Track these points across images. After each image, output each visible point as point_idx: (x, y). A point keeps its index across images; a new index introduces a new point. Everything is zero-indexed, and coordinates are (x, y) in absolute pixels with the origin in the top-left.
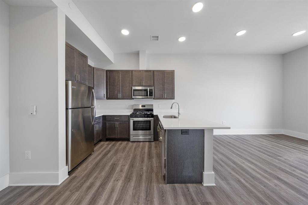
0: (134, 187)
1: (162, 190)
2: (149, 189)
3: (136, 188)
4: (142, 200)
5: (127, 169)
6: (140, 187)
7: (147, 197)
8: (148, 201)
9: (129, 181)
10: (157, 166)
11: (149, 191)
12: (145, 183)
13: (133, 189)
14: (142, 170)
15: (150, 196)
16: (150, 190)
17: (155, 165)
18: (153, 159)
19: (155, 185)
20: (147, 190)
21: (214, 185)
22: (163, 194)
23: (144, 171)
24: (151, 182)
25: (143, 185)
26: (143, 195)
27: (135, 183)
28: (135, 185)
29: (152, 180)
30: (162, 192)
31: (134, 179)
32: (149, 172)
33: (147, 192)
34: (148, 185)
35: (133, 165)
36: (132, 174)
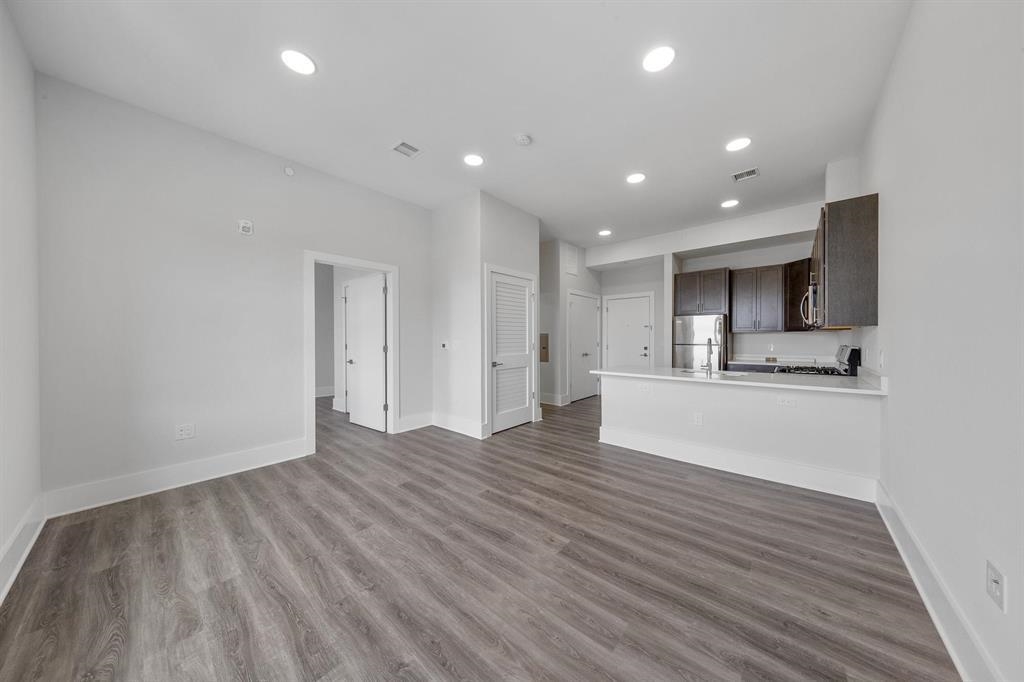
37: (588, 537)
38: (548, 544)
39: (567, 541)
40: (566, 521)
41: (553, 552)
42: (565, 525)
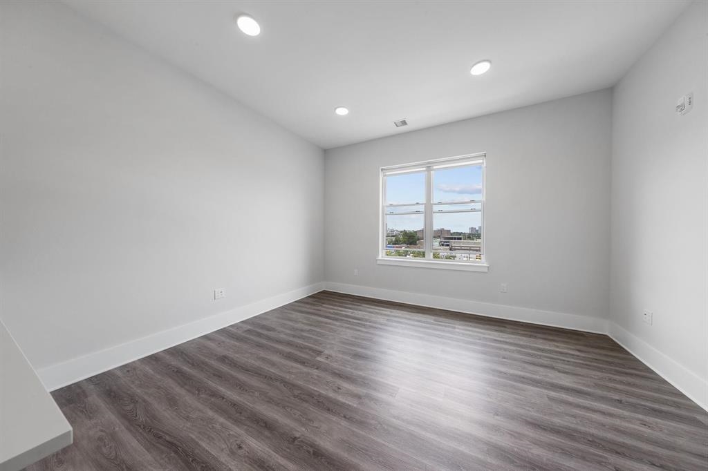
37: (303, 363)
38: (330, 356)
39: (319, 359)
40: (315, 372)
41: (326, 352)
42: (317, 369)
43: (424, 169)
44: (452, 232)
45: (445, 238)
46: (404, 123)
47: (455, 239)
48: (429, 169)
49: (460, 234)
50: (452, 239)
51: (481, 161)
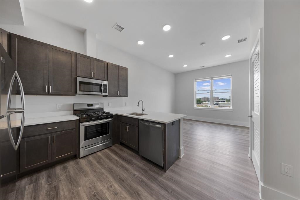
0: (150, 194)
1: (169, 177)
2: (161, 185)
3: (152, 194)
4: (167, 196)
5: (120, 187)
6: (153, 189)
7: (167, 191)
8: (171, 192)
9: (139, 194)
10: (144, 165)
11: (163, 186)
12: (153, 183)
13: (152, 196)
14: (135, 176)
15: (168, 188)
16: (163, 184)
17: (141, 165)
18: (133, 162)
19: (160, 178)
20: (161, 186)
21: (184, 154)
22: (172, 179)
23: (140, 176)
24: (156, 179)
25: (154, 186)
26: (163, 192)
27: (146, 191)
28: (148, 193)
29: (155, 178)
30: (170, 178)
31: (140, 188)
32: (143, 173)
33: (163, 188)
34: (157, 183)
35: (120, 179)
36: (131, 187)
43: (210, 79)
44: (219, 98)
45: (216, 101)
46: (204, 66)
47: (221, 102)
48: (212, 79)
49: (224, 99)
50: (220, 102)
51: (230, 77)
